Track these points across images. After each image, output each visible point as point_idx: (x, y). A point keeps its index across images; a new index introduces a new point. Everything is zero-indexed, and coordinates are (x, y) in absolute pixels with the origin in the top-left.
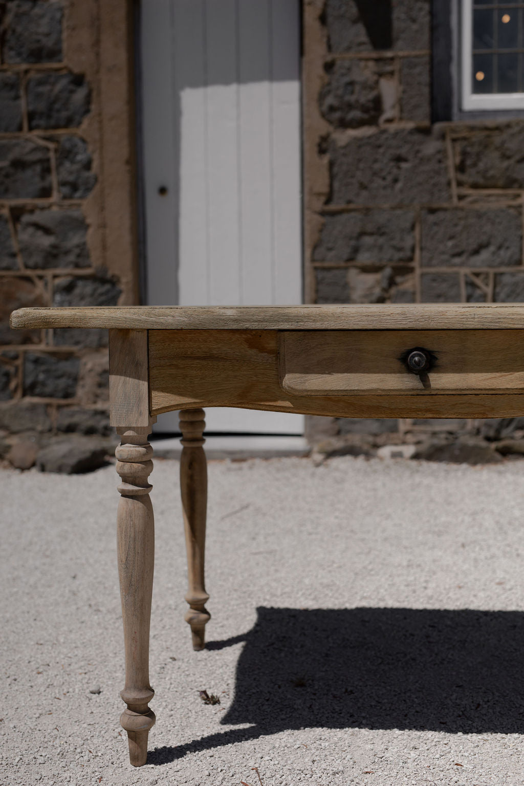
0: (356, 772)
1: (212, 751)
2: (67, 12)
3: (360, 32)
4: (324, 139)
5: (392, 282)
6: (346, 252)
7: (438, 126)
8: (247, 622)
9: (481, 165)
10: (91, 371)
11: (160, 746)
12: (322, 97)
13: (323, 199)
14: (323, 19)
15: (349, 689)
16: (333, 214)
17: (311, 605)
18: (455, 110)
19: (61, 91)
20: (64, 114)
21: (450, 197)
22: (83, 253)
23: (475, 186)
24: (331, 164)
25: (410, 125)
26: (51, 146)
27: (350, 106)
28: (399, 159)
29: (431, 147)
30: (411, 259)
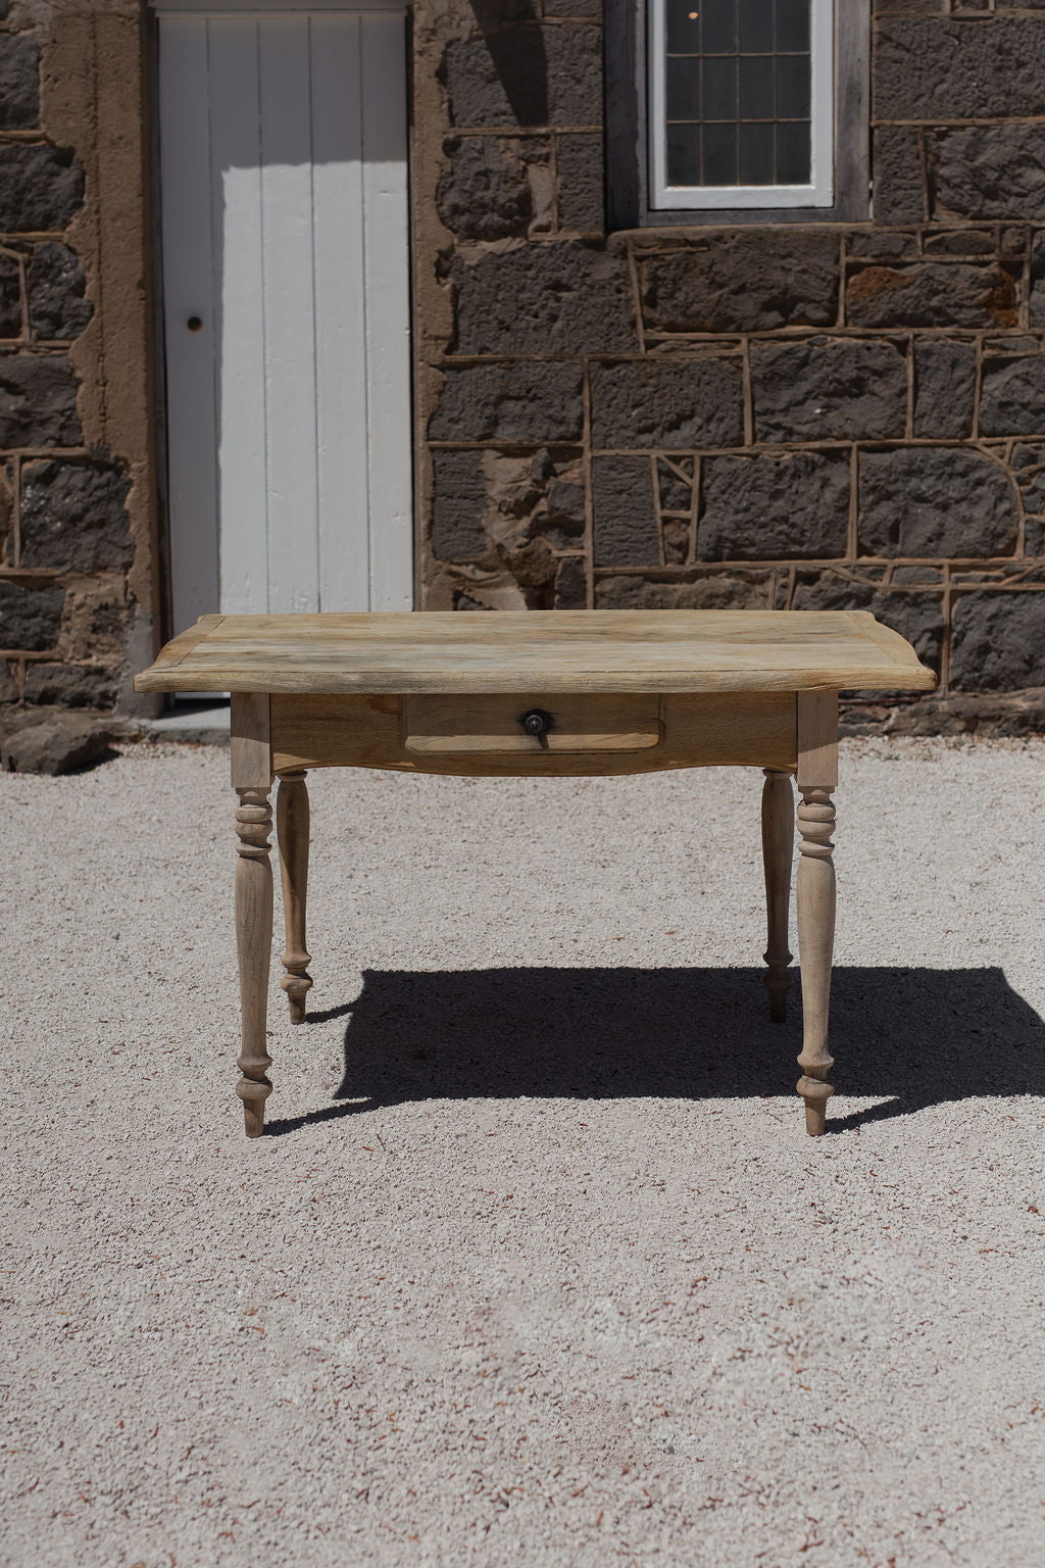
0: (480, 1135)
1: (330, 1122)
2: (45, 52)
3: (497, 97)
4: (445, 255)
5: (549, 471)
6: (478, 425)
7: (617, 236)
8: (353, 991)
9: (680, 296)
10: (81, 606)
11: (274, 1119)
12: (440, 192)
13: (444, 345)
14: (442, 75)
15: (476, 1060)
16: (460, 367)
17: (433, 966)
18: (643, 209)
19: (36, 174)
20: (40, 208)
21: (636, 343)
22: (70, 422)
23: (671, 327)
24: (456, 293)
25: (576, 236)
26: (20, 257)
27: (484, 207)
28: (558, 286)
29: (605, 269)
30: (578, 437)
